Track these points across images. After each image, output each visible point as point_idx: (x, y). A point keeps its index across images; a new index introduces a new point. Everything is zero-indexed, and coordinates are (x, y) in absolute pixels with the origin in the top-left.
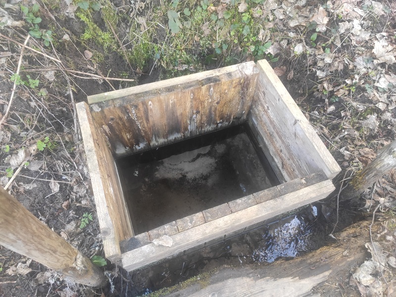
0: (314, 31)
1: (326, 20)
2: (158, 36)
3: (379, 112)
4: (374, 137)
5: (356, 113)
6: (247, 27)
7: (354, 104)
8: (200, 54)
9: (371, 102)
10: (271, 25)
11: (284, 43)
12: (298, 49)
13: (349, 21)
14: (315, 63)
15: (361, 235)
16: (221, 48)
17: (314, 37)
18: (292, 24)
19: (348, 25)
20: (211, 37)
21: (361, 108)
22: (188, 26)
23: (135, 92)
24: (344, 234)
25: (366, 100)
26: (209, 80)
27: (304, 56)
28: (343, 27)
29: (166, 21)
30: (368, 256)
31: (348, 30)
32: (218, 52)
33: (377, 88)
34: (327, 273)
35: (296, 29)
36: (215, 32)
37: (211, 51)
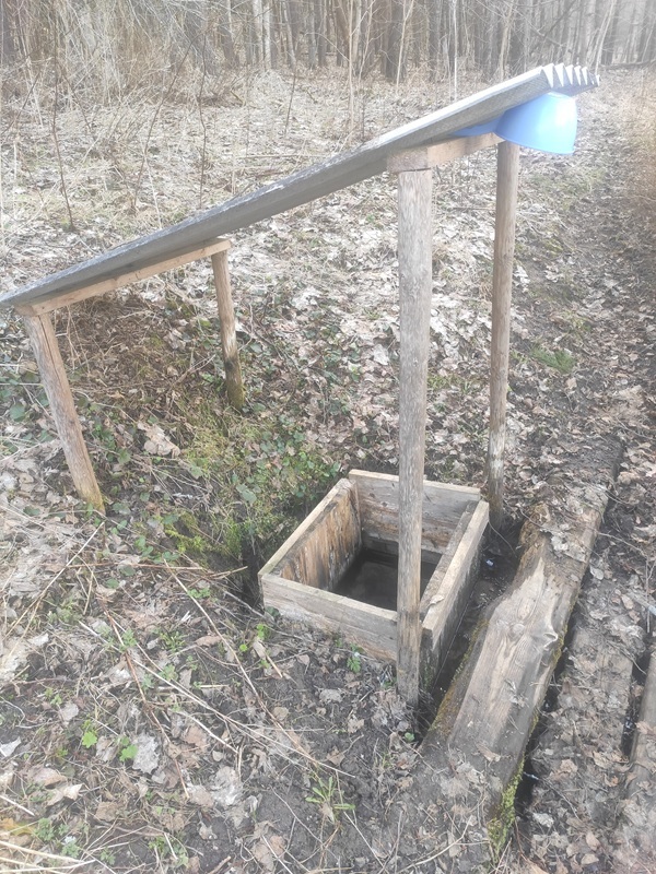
0: (362, 435)
1: (363, 424)
2: (240, 514)
3: (456, 457)
4: (471, 475)
5: (443, 468)
6: (309, 462)
7: (436, 463)
8: (284, 509)
9: (444, 455)
10: (325, 451)
11: (347, 457)
12: (361, 454)
13: (379, 415)
14: (382, 457)
15: (531, 530)
16: (300, 490)
17: (365, 439)
18: (340, 441)
19: (380, 418)
20: (286, 488)
21: (443, 462)
22: (259, 492)
23: (289, 547)
24: (523, 539)
25: (441, 456)
26: (329, 507)
27: (369, 456)
28: (378, 420)
29: (238, 497)
30: (549, 535)
31: (383, 421)
32: (300, 495)
33: (439, 444)
34: (541, 560)
35: (347, 442)
36: (285, 481)
37: (293, 499)
